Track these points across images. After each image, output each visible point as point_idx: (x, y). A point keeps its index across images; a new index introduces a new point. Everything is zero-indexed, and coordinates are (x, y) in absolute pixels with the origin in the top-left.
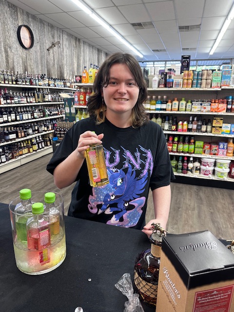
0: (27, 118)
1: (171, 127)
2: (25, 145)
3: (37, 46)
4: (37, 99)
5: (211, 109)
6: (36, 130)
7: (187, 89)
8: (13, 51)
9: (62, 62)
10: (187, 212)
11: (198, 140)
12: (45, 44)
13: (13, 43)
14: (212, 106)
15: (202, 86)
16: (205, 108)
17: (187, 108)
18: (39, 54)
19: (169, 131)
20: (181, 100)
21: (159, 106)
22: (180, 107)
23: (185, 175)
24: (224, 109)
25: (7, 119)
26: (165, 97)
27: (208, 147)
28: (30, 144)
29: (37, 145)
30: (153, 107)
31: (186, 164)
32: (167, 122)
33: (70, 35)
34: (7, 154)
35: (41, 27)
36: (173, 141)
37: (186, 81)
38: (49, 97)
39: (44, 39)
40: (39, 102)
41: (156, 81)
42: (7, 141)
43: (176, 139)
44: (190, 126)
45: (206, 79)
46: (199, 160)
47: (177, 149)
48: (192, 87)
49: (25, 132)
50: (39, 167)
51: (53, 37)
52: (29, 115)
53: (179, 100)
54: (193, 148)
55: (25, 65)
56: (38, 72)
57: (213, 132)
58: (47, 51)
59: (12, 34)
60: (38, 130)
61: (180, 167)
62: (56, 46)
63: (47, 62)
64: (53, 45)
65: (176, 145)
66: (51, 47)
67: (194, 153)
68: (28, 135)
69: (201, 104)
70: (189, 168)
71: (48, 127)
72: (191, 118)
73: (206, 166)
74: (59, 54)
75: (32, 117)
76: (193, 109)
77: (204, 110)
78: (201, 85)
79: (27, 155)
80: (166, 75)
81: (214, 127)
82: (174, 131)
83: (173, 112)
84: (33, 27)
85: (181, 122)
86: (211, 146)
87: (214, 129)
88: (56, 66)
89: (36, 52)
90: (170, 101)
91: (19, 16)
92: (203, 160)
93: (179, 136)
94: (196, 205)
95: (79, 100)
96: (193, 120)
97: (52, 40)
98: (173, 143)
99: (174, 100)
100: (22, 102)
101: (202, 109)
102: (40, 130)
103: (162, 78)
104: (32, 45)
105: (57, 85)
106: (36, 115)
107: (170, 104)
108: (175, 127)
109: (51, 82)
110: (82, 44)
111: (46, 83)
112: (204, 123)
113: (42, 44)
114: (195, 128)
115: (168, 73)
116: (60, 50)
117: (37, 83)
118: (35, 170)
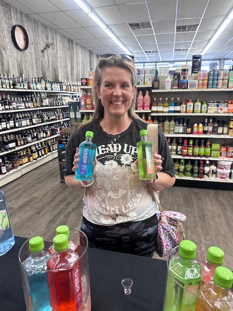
0: (26, 124)
1: (186, 129)
2: (25, 153)
3: (31, 48)
4: (35, 104)
5: (228, 109)
6: (34, 137)
7: (203, 90)
8: (8, 53)
9: (56, 64)
10: (215, 221)
11: (213, 143)
12: (39, 45)
13: (7, 44)
14: (229, 107)
15: (218, 87)
16: (222, 109)
17: (203, 110)
18: (33, 56)
19: (184, 134)
20: (196, 101)
21: (172, 108)
22: (195, 109)
23: (202, 180)
25: (5, 127)
26: (178, 98)
27: (225, 149)
28: (29, 152)
29: (37, 153)
30: (166, 109)
31: (202, 168)
32: (181, 124)
33: (63, 36)
34: (7, 165)
35: (35, 27)
36: (188, 143)
37: (201, 82)
38: (46, 102)
39: (38, 39)
40: (37, 107)
41: (169, 82)
42: (7, 150)
43: (191, 142)
44: (206, 129)
45: (223, 80)
46: (215, 163)
47: (193, 152)
48: (207, 88)
49: (24, 140)
50: (42, 176)
51: (47, 38)
52: (28, 121)
53: (194, 102)
54: (210, 151)
55: (20, 68)
56: (33, 75)
57: (230, 134)
58: (42, 53)
59: (6, 35)
60: (37, 137)
61: (196, 171)
62: (51, 47)
63: (42, 64)
64: (47, 46)
65: (192, 148)
66: (45, 49)
67: (210, 156)
68: (27, 143)
69: (218, 106)
70: (206, 172)
71: (47, 134)
72: (206, 119)
73: (223, 169)
74: (54, 56)
75: (31, 123)
76: (209, 111)
77: (221, 112)
78: (217, 85)
79: (28, 164)
80: (179, 76)
81: (231, 128)
82: (189, 134)
83: (188, 114)
84: (28, 27)
85: (196, 125)
86: (227, 149)
87: (231, 131)
88: (51, 69)
89: (30, 54)
90: (184, 102)
91: (13, 15)
92: (220, 163)
93: (194, 139)
94: (220, 211)
95: (86, 104)
96: (209, 122)
97: (45, 41)
98: (188, 147)
99: (187, 101)
100: (21, 108)
101: (219, 111)
102: (39, 136)
103: (176, 79)
104: (26, 47)
105: (54, 89)
106: (34, 121)
107: (185, 106)
108: (190, 130)
109: (48, 85)
110: (75, 46)
111: (43, 86)
112: (220, 125)
113: (36, 46)
114: (211, 130)
115: (182, 74)
116: (54, 52)
117: (35, 87)
118: (39, 181)
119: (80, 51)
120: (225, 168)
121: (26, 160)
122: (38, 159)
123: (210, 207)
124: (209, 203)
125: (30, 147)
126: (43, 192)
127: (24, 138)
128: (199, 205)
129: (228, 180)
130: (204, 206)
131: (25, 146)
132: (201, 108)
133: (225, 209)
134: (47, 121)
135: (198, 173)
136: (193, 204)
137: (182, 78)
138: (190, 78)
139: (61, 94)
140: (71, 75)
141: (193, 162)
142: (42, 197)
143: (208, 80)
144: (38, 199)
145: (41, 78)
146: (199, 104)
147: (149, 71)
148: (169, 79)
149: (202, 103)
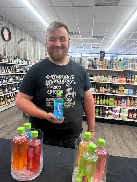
0: (5, 82)
1: (96, 90)
2: (3, 99)
3: (12, 40)
4: (12, 71)
5: (118, 80)
6: (10, 90)
7: (105, 70)
9: (26, 50)
11: (110, 98)
12: (17, 39)
14: (119, 79)
15: (113, 68)
16: (115, 80)
17: (105, 80)
18: (13, 44)
19: (95, 92)
20: (101, 75)
22: (101, 79)
23: (104, 118)
24: (125, 81)
26: (92, 73)
27: (116, 101)
28: (6, 99)
29: (10, 99)
31: (104, 111)
32: (93, 87)
33: (31, 35)
35: (15, 29)
36: (97, 97)
37: (104, 65)
38: (18, 70)
39: (16, 36)
40: (13, 73)
43: (98, 97)
44: (106, 90)
45: (115, 65)
46: (111, 109)
47: (99, 102)
48: (107, 69)
49: (3, 91)
50: (12, 113)
51: (22, 35)
52: (7, 80)
53: (100, 75)
54: (108, 102)
55: (5, 51)
56: (12, 55)
57: (119, 93)
58: (18, 43)
60: (11, 90)
61: (101, 113)
62: (23, 40)
63: (17, 49)
65: (99, 100)
66: (20, 41)
67: (109, 105)
68: (5, 93)
70: (106, 114)
71: (17, 88)
72: (107, 85)
73: (115, 112)
74: (25, 45)
75: (8, 82)
76: (108, 81)
77: (114, 81)
78: (112, 67)
79: (4, 105)
80: (93, 62)
81: (120, 90)
82: (97, 92)
83: (97, 82)
84: (11, 29)
85: (101, 88)
86: (118, 101)
87: (120, 92)
88: (22, 52)
89: (11, 43)
90: (95, 75)
91: (3, 22)
92: (114, 109)
93: (100, 95)
94: (113, 135)
96: (108, 86)
97: (21, 37)
98: (97, 99)
99: (97, 75)
100: (3, 72)
101: (113, 81)
102: (12, 90)
103: (91, 63)
104: (9, 39)
105: (23, 63)
106: (10, 80)
107: (95, 77)
108: (98, 90)
109: (20, 61)
110: (37, 41)
111: (17, 61)
112: (114, 88)
113: (15, 39)
114: (109, 91)
115: (94, 61)
116: (25, 43)
117: (12, 61)
118: (10, 115)
119: (40, 44)
120: (117, 112)
121: (3, 103)
122: (10, 103)
123: (108, 133)
124: (107, 131)
125: (6, 96)
126: (12, 122)
127: (3, 90)
128: (102, 132)
129: (118, 119)
130: (105, 132)
131: (3, 95)
132: (104, 79)
133: (116, 135)
134: (18, 81)
135: (102, 114)
136: (99, 131)
137: (94, 63)
138: (99, 63)
139: (27, 67)
140: (34, 57)
141: (99, 108)
142: (12, 125)
143: (108, 64)
144: (9, 126)
145: (16, 57)
146: (103, 77)
147: (77, 58)
148: (88, 63)
149: (105, 76)
